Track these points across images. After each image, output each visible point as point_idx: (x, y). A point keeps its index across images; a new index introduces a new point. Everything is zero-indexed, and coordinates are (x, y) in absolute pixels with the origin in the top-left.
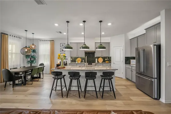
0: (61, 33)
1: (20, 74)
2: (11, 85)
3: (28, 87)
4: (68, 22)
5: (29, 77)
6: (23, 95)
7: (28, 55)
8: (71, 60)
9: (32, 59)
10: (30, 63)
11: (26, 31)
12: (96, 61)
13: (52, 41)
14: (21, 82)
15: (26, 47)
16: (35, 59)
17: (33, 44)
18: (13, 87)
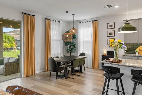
0: (111, 7)
1: (62, 64)
2: (54, 75)
3: (70, 81)
5: (70, 69)
6: (67, 90)
7: (67, 42)
8: (126, 49)
9: (72, 47)
10: (69, 52)
11: (67, 12)
13: (95, 22)
14: (63, 74)
15: (67, 32)
16: (74, 47)
17: (74, 28)
18: (57, 79)
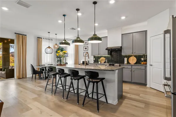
4: (64, 15)
8: (94, 59)
12: (126, 62)
17: (56, 44)
